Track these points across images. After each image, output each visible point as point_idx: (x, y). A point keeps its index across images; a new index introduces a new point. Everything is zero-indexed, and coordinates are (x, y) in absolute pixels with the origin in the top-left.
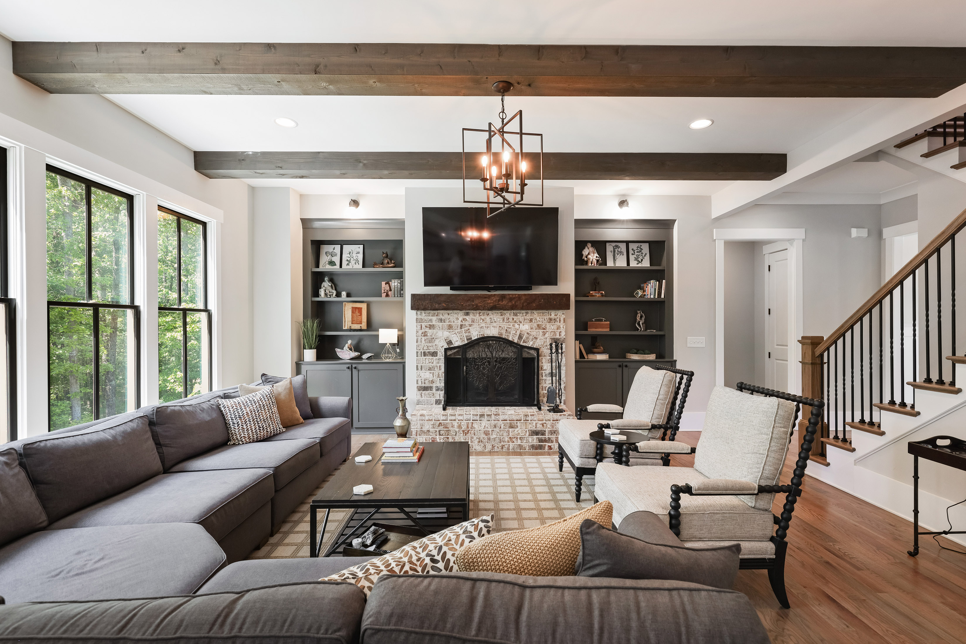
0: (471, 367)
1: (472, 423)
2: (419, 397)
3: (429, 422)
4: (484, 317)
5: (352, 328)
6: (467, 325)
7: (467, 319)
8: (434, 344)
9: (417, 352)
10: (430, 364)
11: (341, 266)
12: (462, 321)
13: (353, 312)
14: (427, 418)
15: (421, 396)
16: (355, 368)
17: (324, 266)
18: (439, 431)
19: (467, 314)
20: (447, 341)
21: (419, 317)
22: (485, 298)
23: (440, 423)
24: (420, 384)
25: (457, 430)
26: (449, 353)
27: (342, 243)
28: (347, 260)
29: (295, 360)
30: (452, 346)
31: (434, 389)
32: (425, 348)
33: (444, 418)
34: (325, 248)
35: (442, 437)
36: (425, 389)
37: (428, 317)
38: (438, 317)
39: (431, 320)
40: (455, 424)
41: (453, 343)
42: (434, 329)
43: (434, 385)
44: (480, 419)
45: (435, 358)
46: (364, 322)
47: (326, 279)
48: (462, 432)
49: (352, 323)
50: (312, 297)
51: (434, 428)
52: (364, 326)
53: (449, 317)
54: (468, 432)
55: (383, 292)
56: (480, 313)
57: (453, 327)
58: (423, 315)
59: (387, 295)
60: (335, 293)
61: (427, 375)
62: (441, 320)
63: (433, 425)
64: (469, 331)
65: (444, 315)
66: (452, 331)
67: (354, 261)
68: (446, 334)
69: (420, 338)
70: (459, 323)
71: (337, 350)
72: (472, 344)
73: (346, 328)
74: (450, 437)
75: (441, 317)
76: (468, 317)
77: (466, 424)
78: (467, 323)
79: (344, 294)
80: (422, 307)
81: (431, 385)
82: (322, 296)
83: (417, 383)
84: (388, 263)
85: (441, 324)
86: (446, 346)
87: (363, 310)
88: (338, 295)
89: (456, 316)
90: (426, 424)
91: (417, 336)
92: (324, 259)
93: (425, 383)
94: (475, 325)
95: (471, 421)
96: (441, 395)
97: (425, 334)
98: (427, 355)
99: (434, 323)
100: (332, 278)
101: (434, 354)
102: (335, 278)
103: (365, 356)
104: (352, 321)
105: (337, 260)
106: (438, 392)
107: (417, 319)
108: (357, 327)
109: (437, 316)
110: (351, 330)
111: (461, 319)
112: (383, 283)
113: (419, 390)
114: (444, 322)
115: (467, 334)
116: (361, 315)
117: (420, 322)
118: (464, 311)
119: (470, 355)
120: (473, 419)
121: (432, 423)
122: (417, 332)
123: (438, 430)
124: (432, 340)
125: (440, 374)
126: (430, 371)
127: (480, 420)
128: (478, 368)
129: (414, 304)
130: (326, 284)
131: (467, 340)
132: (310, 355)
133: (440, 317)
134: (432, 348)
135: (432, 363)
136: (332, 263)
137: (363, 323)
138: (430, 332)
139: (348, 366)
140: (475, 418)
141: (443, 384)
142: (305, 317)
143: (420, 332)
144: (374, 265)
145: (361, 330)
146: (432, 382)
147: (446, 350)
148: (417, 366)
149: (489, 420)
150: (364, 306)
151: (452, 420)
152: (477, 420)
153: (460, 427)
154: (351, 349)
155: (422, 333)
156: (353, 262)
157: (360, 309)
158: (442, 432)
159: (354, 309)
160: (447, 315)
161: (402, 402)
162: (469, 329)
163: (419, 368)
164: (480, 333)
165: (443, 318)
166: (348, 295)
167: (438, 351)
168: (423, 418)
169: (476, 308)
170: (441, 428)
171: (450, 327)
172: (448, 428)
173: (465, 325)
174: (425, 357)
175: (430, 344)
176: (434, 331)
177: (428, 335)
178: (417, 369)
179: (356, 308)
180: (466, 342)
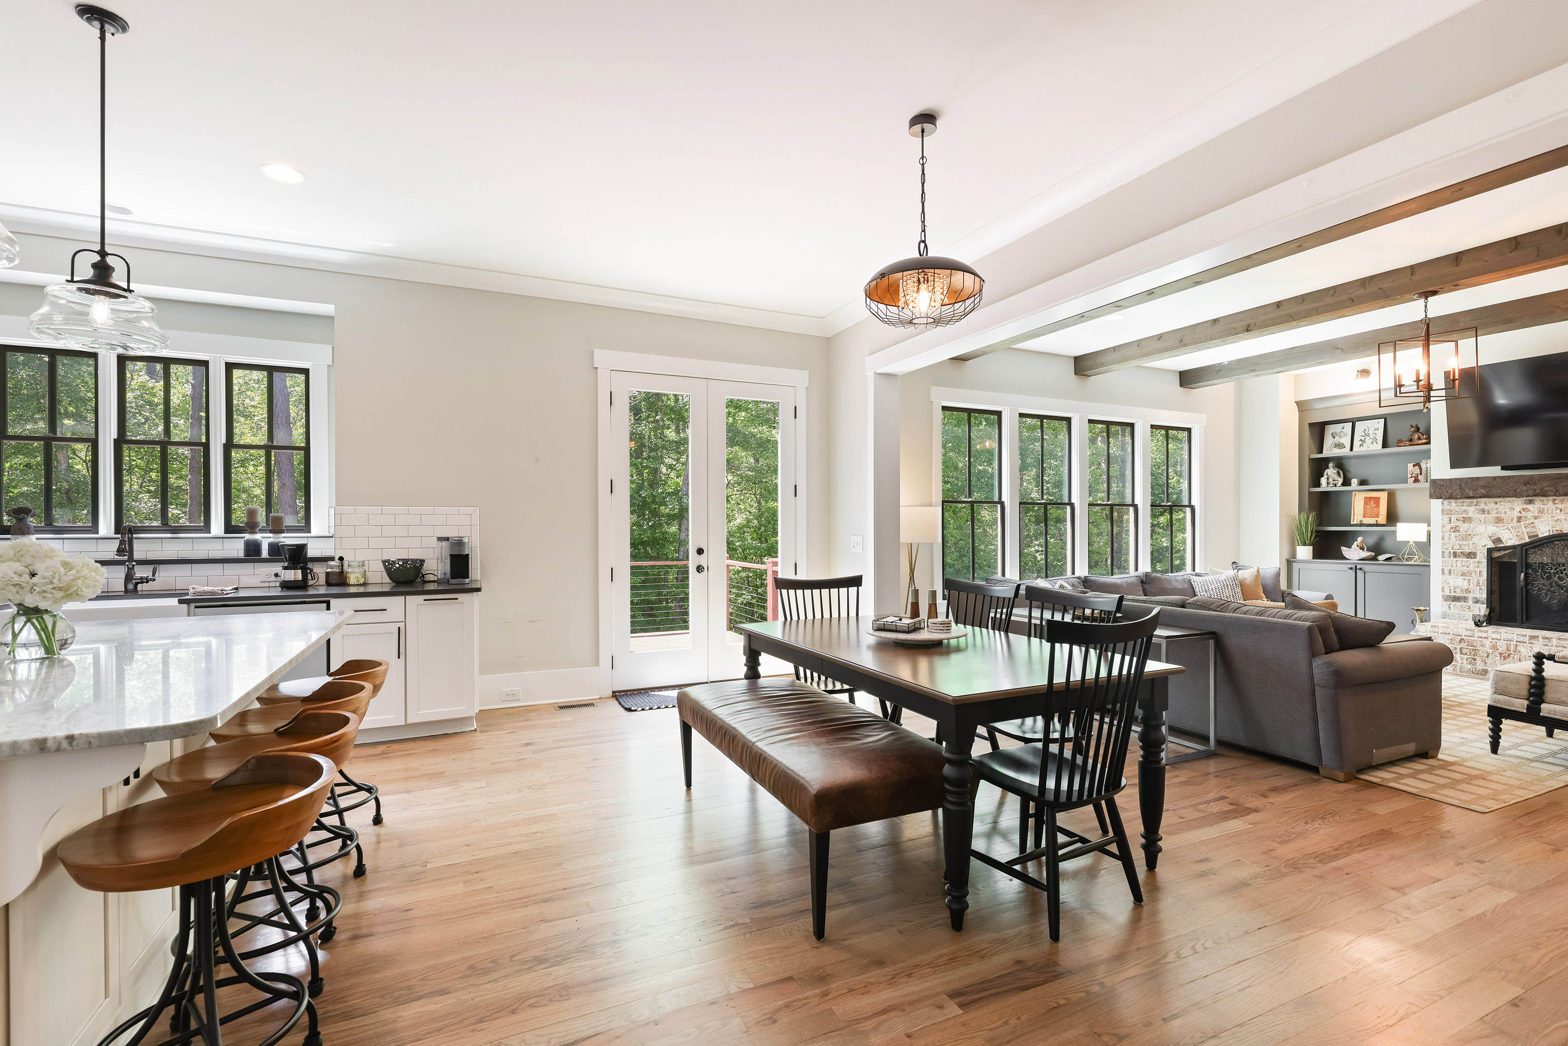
0: (1537, 576)
1: (1516, 645)
2: (1446, 609)
3: (1444, 635)
4: (1563, 505)
5: (1363, 522)
6: (1529, 517)
7: (1532, 509)
8: (1471, 543)
9: (1443, 553)
10: (1464, 568)
11: (1351, 449)
12: (1520, 512)
13: (1365, 503)
14: (1441, 630)
15: (1449, 607)
16: (1360, 569)
17: (1329, 451)
18: (1461, 649)
19: (1531, 502)
20: (1492, 539)
21: (1447, 507)
22: (1560, 478)
23: (1461, 639)
24: (1447, 593)
25: (1491, 651)
26: (1496, 555)
27: (1353, 422)
28: (1361, 440)
29: (1286, 555)
30: (1502, 545)
31: (1470, 602)
32: (1455, 547)
33: (1468, 633)
34: (1330, 429)
35: (1466, 657)
36: (1456, 599)
37: (1461, 507)
38: (1478, 507)
39: (1466, 512)
40: (1488, 643)
41: (1504, 541)
42: (1470, 523)
43: (1470, 596)
44: (1531, 641)
45: (1472, 560)
46: (1382, 515)
47: (1331, 465)
48: (1499, 655)
49: (1364, 517)
50: (1310, 487)
51: (1452, 644)
52: (1382, 519)
53: (1497, 506)
54: (1509, 655)
55: (1409, 476)
56: (1555, 500)
57: (1505, 520)
58: (1453, 505)
59: (1416, 480)
60: (1341, 480)
61: (1460, 583)
62: (1483, 511)
63: (1451, 639)
64: (1533, 525)
65: (1484, 504)
66: (1501, 525)
67: (1371, 440)
68: (1492, 529)
69: (1447, 535)
70: (1516, 514)
71: (1343, 549)
72: (1538, 544)
73: (1355, 522)
74: (1478, 658)
75: (1483, 506)
76: (1532, 505)
77: (1505, 646)
78: (1529, 515)
79: (1354, 482)
80: (1448, 495)
81: (1466, 595)
82: (1324, 486)
83: (1443, 591)
84: (1419, 438)
85: (1483, 516)
86: (1491, 545)
87: (1381, 500)
88: (1346, 482)
89: (1510, 505)
90: (1440, 637)
91: (1442, 532)
92: (1328, 442)
93: (1455, 592)
94: (1546, 517)
95: (1515, 643)
96: (1482, 610)
97: (1456, 529)
98: (1459, 556)
99: (1470, 515)
100: (1340, 464)
101: (1471, 555)
102: (1345, 462)
103: (1381, 558)
104: (1364, 514)
105: (1346, 441)
106: (1478, 605)
107: (1443, 510)
108: (1372, 521)
109: (1476, 505)
110: (1361, 525)
111: (1518, 509)
112: (1410, 466)
113: (1446, 600)
114: (1488, 513)
115: (1529, 530)
116: (1378, 506)
117: (1447, 514)
118: (1525, 498)
119: (1535, 558)
120: (1518, 640)
121: (1450, 638)
122: (1443, 526)
123: (1458, 647)
124: (1468, 537)
125: (1481, 581)
126: (1464, 577)
127: (1530, 643)
128: (1549, 578)
129: (1434, 492)
130: (1331, 472)
131: (1529, 537)
132: (1304, 552)
133: (1481, 507)
134: (1467, 547)
135: (1468, 567)
136: (1340, 446)
137: (1380, 517)
138: (1464, 527)
139: (1350, 566)
140: (1521, 639)
141: (1484, 596)
142: (1301, 509)
143: (1448, 527)
144: (1399, 443)
145: (1377, 525)
146: (1468, 591)
147: (1490, 551)
148: (1443, 570)
149: (1548, 645)
150: (1383, 497)
151: (1481, 637)
152: (1525, 643)
153: (1494, 647)
154: (1362, 548)
155: (1452, 528)
156: (1368, 441)
157: (1377, 500)
158: (1464, 651)
159: (1367, 500)
160: (1494, 504)
161: (1419, 612)
162: (1533, 523)
163: (1447, 572)
164: (1554, 529)
165: (1486, 508)
166: (1363, 482)
167: (1478, 552)
168: (1436, 630)
169: (1543, 494)
170: (1463, 645)
171: (1499, 520)
172: (1475, 647)
173: (1526, 517)
174: (1456, 559)
175: (1464, 543)
176: (1471, 525)
177: (1461, 530)
178: (1443, 573)
179: (1370, 498)
180: (1527, 540)
